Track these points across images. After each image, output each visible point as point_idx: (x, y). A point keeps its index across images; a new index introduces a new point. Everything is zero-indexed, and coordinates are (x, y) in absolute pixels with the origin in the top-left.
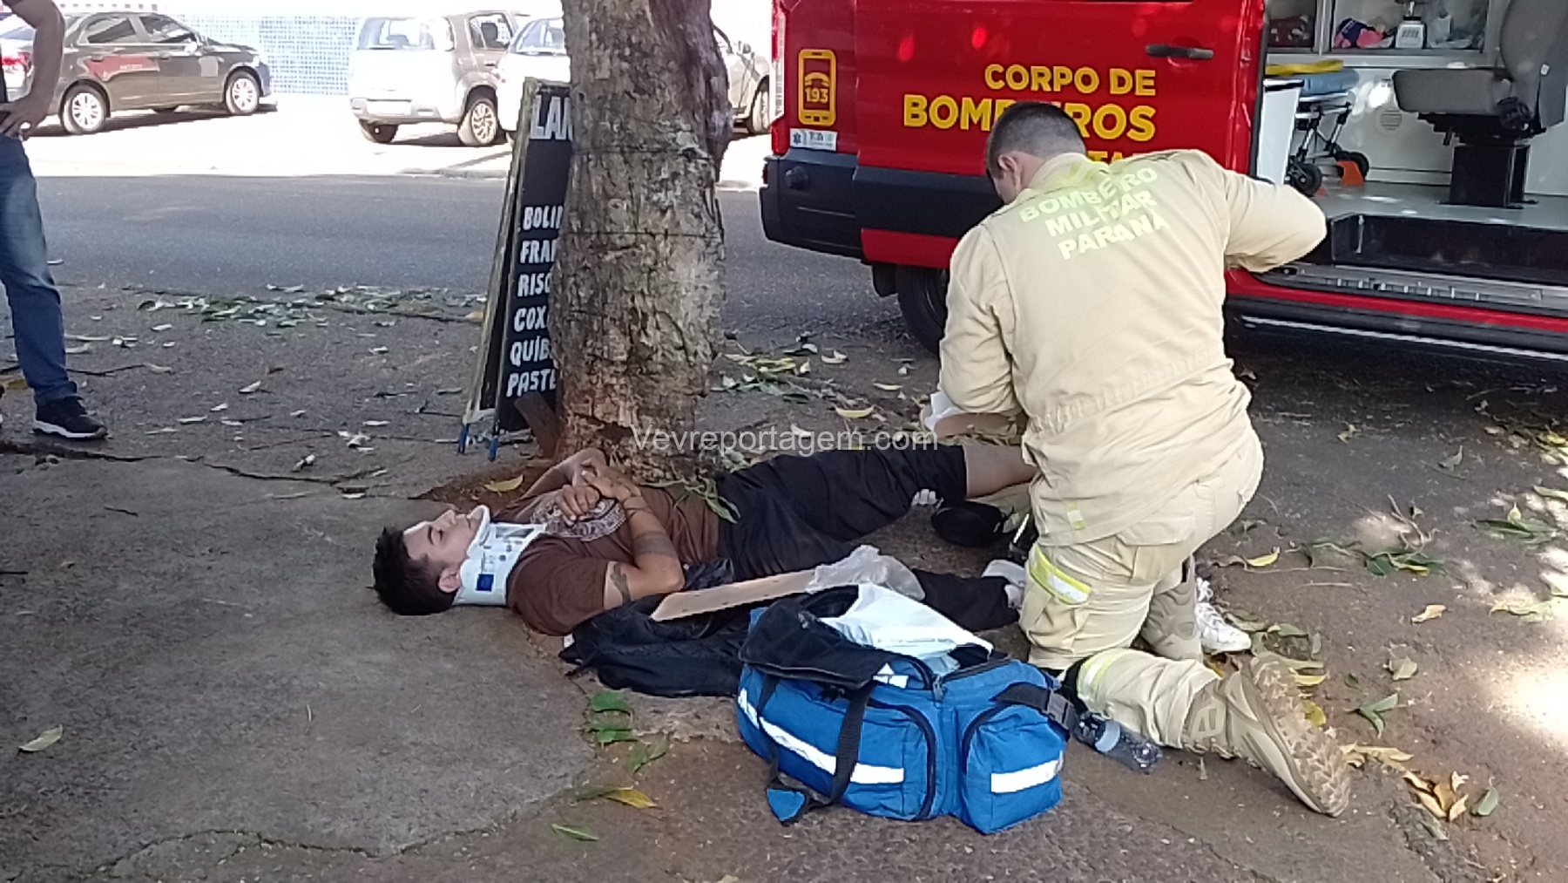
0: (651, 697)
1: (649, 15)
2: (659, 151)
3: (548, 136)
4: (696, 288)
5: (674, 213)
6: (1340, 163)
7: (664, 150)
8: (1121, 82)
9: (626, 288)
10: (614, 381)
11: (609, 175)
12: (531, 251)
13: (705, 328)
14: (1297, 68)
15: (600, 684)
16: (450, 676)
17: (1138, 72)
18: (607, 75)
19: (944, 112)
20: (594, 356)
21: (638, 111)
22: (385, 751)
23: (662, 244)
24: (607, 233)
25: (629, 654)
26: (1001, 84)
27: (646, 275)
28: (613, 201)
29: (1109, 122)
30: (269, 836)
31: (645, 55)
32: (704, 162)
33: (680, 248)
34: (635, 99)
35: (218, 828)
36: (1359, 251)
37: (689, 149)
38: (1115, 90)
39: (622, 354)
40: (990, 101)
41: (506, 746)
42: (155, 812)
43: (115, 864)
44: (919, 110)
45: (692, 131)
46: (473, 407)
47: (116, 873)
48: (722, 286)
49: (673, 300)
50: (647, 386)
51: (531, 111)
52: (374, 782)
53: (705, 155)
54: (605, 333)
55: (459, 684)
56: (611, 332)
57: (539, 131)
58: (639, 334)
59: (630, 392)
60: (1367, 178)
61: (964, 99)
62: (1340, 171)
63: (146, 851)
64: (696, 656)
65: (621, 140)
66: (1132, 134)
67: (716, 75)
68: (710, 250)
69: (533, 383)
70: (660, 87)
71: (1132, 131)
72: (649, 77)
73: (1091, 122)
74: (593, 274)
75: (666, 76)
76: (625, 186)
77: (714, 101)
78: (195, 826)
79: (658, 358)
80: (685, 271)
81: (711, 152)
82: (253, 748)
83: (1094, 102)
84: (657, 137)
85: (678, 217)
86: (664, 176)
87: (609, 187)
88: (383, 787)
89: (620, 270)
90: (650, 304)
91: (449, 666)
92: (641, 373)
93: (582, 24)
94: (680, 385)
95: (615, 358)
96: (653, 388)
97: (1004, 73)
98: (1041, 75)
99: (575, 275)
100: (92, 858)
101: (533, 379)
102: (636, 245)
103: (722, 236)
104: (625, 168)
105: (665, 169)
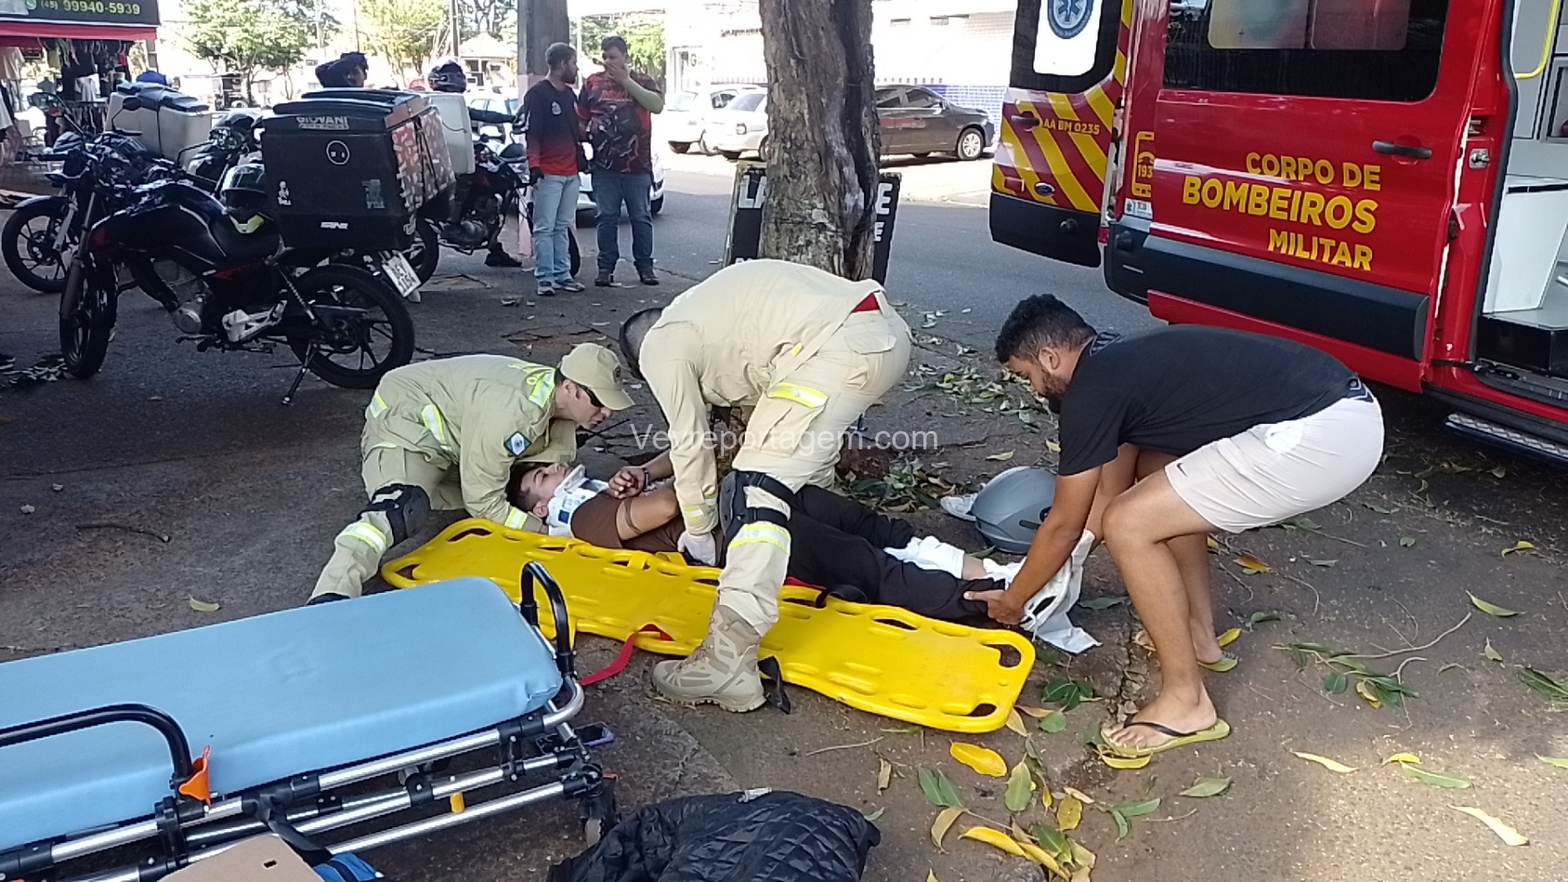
1: (806, 117)
2: (800, 223)
7: (804, 222)
17: (1366, 167)
21: (790, 191)
26: (1258, 171)
29: (1339, 212)
31: (799, 148)
32: (831, 234)
34: (789, 182)
37: (821, 223)
38: (1347, 183)
40: (1247, 185)
45: (824, 209)
53: (833, 228)
61: (1229, 183)
65: (777, 214)
66: (1356, 226)
70: (805, 173)
72: (799, 165)
73: (1323, 211)
76: (774, 248)
77: (847, 186)
81: (842, 225)
83: (1328, 192)
84: (799, 212)
86: (801, 243)
97: (1261, 160)
104: (776, 234)
105: (802, 237)
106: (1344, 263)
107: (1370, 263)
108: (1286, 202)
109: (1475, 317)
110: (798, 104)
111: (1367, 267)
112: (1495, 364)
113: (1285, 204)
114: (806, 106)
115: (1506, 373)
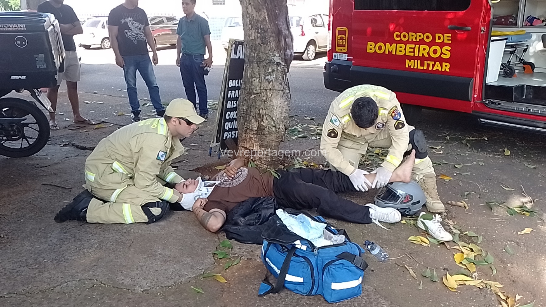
0: (240, 243)
1: (267, 19)
2: (269, 63)
3: (237, 58)
4: (280, 107)
5: (273, 83)
6: (524, 66)
7: (270, 62)
8: (439, 38)
9: (257, 107)
10: (253, 136)
11: (253, 70)
12: (231, 94)
13: (283, 120)
14: (508, 33)
15: (226, 238)
16: (180, 231)
17: (445, 35)
18: (253, 38)
19: (380, 48)
20: (247, 128)
21: (262, 50)
22: (150, 256)
23: (269, 93)
24: (252, 89)
25: (233, 229)
26: (399, 39)
27: (263, 103)
28: (254, 79)
29: (435, 52)
30: (104, 282)
31: (265, 32)
32: (283, 66)
33: (274, 94)
34: (261, 46)
35: (89, 278)
36: (524, 97)
37: (278, 62)
38: (437, 41)
39: (255, 128)
40: (395, 44)
41: (188, 257)
42: (73, 271)
43: (55, 287)
44: (372, 47)
45: (279, 56)
46: (213, 142)
47: (54, 291)
48: (289, 107)
49: (272, 111)
50: (263, 138)
51: (231, 50)
52: (142, 267)
53: (284, 64)
54: (251, 121)
55: (182, 234)
56: (252, 120)
57: (234, 56)
58: (261, 122)
59: (258, 140)
60: (534, 71)
61: (387, 44)
62: (524, 68)
63: (66, 284)
64: (255, 231)
65: (257, 59)
66: (443, 56)
67: (288, 38)
68: (284, 95)
69: (233, 135)
70: (269, 42)
71: (443, 55)
72: (266, 39)
73: (429, 52)
74: (247, 102)
75: (271, 39)
76: (257, 74)
77: (287, 47)
78: (83, 277)
79: (267, 129)
80: (276, 102)
81: (286, 62)
82: (111, 252)
83: (430, 45)
84: (268, 58)
85: (274, 84)
86: (270, 71)
87: (253, 74)
88: (144, 268)
89: (255, 101)
90: (265, 112)
91: (181, 228)
92: (261, 134)
93: (247, 22)
94: (274, 138)
95: (253, 129)
96: (265, 139)
97: (400, 35)
98: (412, 36)
99: (242, 102)
100: (49, 285)
101: (233, 134)
102: (260, 93)
103: (289, 91)
104: (258, 68)
105: (270, 68)
106: (438, 70)
107: (449, 69)
108: (413, 49)
109: (484, 85)
110: (263, 13)
111: (448, 70)
112: (492, 100)
113: (412, 50)
114: (266, 14)
115: (495, 103)
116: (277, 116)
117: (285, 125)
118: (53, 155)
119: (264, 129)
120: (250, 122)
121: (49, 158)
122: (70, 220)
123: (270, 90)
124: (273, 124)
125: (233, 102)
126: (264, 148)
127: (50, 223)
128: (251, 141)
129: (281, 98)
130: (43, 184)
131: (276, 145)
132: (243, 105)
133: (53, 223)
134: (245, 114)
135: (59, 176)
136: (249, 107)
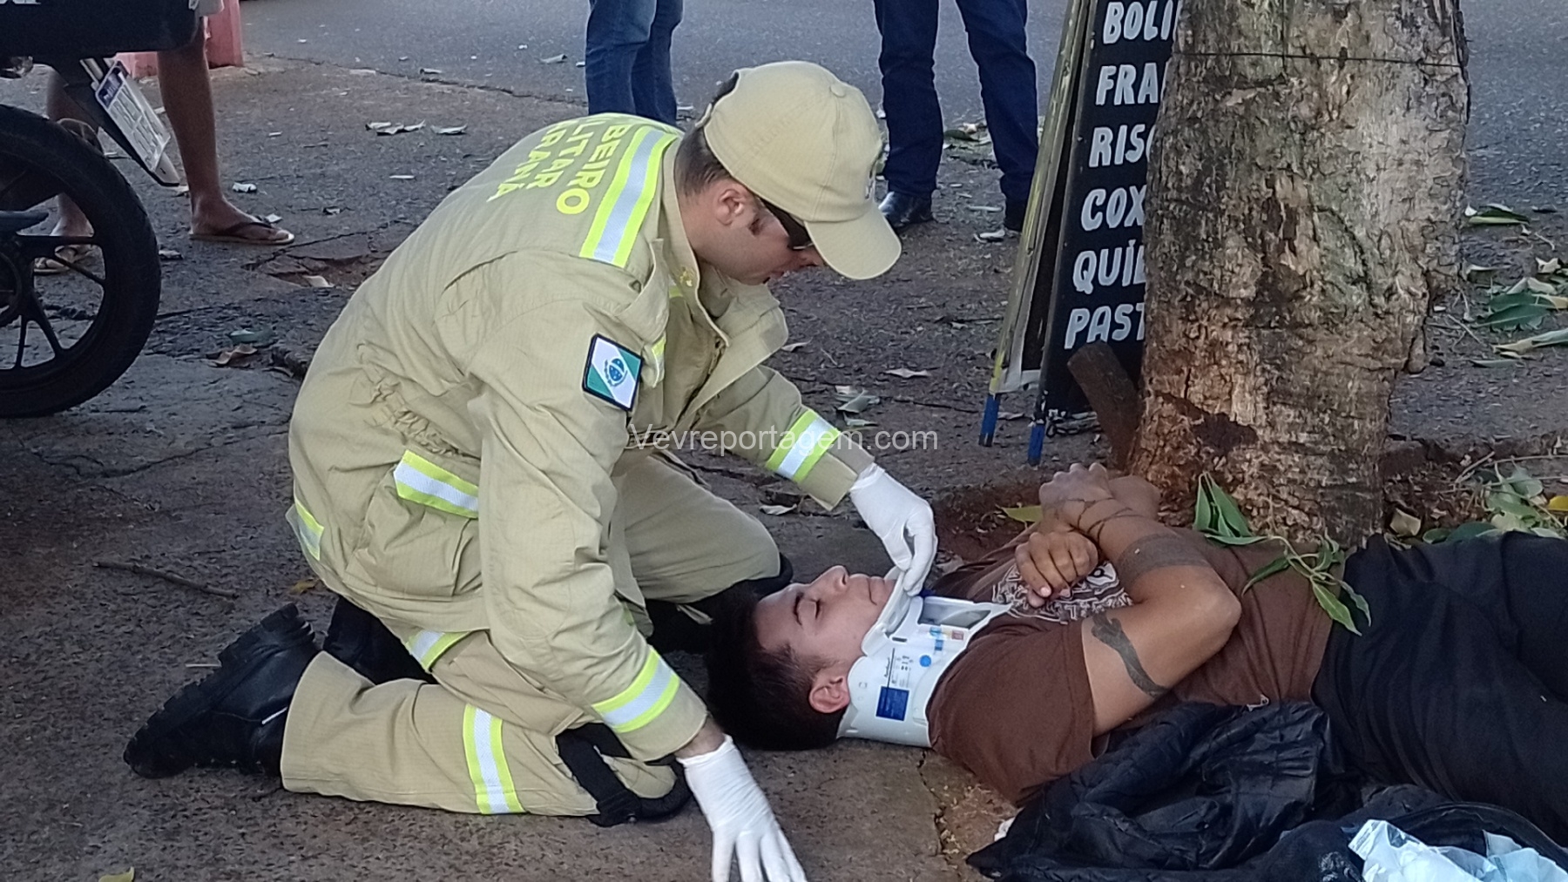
4: (1400, 163)
9: (1259, 161)
10: (1228, 336)
12: (1119, 83)
13: (1418, 241)
20: (1197, 286)
23: (1333, 78)
24: (1232, 56)
27: (1297, 137)
33: (1368, 87)
39: (1246, 286)
48: (1456, 161)
49: (1349, 185)
50: (1290, 350)
54: (1219, 244)
56: (1230, 243)
58: (1281, 251)
59: (1257, 358)
68: (1430, 90)
69: (1120, 327)
74: (1204, 132)
79: (1313, 297)
80: (1377, 130)
85: (1367, 25)
89: (1251, 127)
90: (1303, 193)
92: (1281, 324)
94: (1356, 351)
95: (1233, 294)
99: (1175, 133)
102: (1282, 81)
103: (1464, 61)
116: (1382, 217)
117: (1426, 274)
118: (173, 409)
119: (1297, 296)
120: (1217, 253)
121: (150, 427)
122: (202, 766)
123: (1342, 58)
124: (1351, 263)
125: (1124, 129)
126: (1293, 406)
127: (105, 778)
128: (1220, 366)
129: (1408, 109)
130: (101, 566)
131: (1369, 393)
132: (1179, 153)
133: (119, 776)
134: (1186, 202)
135: (186, 527)
136: (1214, 162)
